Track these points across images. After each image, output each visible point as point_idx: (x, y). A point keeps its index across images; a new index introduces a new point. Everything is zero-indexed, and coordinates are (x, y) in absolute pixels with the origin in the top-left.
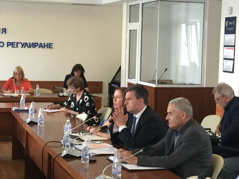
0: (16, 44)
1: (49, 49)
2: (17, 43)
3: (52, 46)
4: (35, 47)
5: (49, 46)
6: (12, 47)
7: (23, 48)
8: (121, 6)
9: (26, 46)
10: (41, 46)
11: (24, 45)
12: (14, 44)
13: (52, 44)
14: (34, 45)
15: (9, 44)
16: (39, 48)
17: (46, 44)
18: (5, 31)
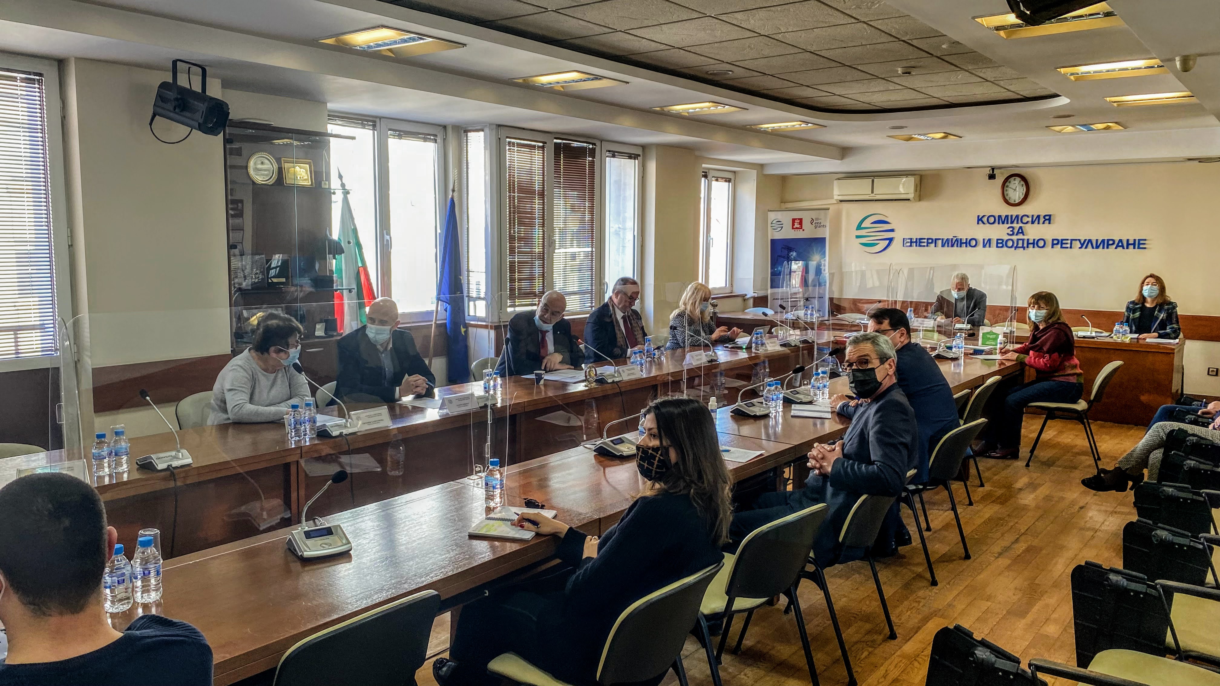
0: (1069, 242)
1: (1136, 250)
2: (1072, 240)
3: (1144, 244)
4: (1108, 248)
5: (1139, 244)
6: (1062, 247)
7: (1083, 249)
9: (1090, 244)
10: (1120, 244)
11: (1086, 244)
12: (1064, 242)
13: (1145, 240)
14: (1106, 244)
15: (1055, 242)
16: (1116, 248)
17: (1131, 242)
18: (1048, 219)
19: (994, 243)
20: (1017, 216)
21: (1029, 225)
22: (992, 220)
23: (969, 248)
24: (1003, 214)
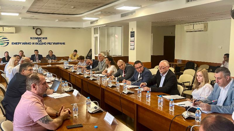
0: (51, 43)
5: (64, 44)
7: (54, 45)
8: (91, 29)
10: (61, 44)
11: (54, 43)
14: (58, 43)
15: (48, 43)
18: (46, 38)
19: (35, 43)
20: (40, 38)
21: (42, 39)
22: (34, 38)
23: (29, 45)
24: (37, 37)
